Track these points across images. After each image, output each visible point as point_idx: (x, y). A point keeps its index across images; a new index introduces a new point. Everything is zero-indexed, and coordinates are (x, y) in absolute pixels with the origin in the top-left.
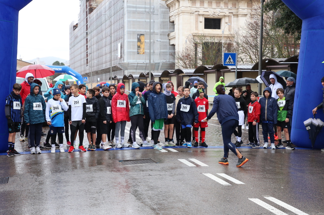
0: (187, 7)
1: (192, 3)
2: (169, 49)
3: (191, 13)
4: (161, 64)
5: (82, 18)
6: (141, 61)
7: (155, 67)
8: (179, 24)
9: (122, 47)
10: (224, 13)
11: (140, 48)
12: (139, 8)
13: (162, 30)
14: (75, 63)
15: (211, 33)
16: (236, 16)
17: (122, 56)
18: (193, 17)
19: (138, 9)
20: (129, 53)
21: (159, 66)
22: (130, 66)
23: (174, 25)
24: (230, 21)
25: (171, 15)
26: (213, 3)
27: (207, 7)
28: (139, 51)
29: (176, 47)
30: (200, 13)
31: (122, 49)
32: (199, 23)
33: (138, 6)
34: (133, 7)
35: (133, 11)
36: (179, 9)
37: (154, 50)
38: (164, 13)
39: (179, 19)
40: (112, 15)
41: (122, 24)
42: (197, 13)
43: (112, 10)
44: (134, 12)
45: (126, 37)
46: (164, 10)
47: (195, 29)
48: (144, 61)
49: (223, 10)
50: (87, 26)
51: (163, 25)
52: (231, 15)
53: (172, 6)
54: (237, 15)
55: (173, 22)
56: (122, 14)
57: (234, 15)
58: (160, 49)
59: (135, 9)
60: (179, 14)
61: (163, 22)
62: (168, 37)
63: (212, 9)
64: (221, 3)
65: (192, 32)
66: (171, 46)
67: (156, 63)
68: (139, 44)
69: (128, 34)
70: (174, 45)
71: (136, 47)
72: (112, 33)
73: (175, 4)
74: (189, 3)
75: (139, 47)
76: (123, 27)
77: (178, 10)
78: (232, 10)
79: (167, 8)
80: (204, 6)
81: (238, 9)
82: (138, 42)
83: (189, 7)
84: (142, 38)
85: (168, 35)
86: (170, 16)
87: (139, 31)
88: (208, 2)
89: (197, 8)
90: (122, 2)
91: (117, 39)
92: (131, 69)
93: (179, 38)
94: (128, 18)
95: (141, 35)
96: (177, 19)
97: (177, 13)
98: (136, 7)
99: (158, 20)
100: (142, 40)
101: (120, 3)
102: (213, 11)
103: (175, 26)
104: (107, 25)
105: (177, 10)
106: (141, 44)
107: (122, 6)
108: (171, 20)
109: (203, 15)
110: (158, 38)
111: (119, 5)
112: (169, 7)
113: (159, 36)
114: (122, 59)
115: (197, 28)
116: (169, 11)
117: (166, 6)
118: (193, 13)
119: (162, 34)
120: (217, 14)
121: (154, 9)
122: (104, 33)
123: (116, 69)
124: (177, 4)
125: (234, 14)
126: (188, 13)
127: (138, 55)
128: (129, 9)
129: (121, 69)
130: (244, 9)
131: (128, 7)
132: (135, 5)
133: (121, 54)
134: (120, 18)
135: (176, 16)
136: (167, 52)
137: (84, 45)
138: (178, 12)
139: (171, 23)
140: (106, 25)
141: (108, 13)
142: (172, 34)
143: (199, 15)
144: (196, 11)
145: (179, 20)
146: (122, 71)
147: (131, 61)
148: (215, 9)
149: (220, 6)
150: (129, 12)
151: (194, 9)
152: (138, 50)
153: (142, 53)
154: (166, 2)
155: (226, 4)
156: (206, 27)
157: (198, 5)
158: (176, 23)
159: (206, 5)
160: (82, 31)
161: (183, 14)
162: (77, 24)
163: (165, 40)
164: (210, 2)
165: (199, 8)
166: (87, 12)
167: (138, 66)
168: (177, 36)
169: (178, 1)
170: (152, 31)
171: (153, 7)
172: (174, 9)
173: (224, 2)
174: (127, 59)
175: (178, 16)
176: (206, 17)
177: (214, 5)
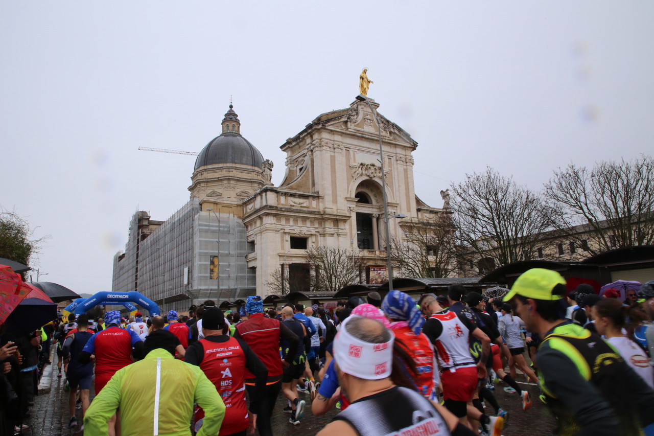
0: (272, 224)
1: (277, 219)
2: (248, 272)
3: (276, 231)
4: (238, 291)
5: (131, 247)
6: (215, 287)
7: (230, 294)
8: (260, 243)
9: (191, 271)
10: (311, 232)
11: (214, 272)
12: (213, 226)
13: (239, 251)
15: (297, 253)
17: (190, 283)
18: (278, 235)
19: (211, 228)
20: (200, 278)
21: (235, 293)
22: (201, 294)
23: (254, 245)
24: (317, 241)
25: (249, 234)
26: (299, 221)
27: (293, 225)
28: (212, 275)
29: (257, 270)
30: (287, 231)
31: (190, 274)
32: (285, 242)
33: (211, 224)
34: (206, 226)
35: (206, 229)
36: (262, 227)
37: (229, 275)
38: (241, 232)
39: (261, 237)
40: (175, 237)
41: (191, 245)
42: (282, 231)
43: (176, 231)
44: (206, 231)
45: (196, 259)
46: (241, 229)
47: (280, 249)
48: (217, 287)
49: (309, 228)
51: (240, 245)
52: (317, 234)
53: (251, 225)
54: (324, 234)
55: (253, 242)
56: (191, 234)
57: (320, 234)
58: (238, 273)
59: (207, 228)
60: (261, 233)
61: (241, 242)
62: (246, 259)
63: (298, 227)
64: (307, 221)
65: (278, 252)
66: (250, 269)
67: (232, 290)
68: (212, 267)
69: (198, 255)
70: (254, 268)
71: (209, 271)
72: (175, 257)
73: (255, 223)
74: (273, 219)
75: (212, 271)
76: (192, 249)
78: (319, 229)
79: (244, 228)
80: (289, 223)
81: (324, 228)
82: (211, 265)
83: (274, 225)
84: (216, 261)
85: (246, 257)
87: (212, 253)
88: (294, 220)
89: (282, 225)
90: (191, 220)
91: (182, 263)
92: (202, 297)
93: (261, 258)
94: (199, 238)
95: (215, 256)
96: (259, 237)
98: (209, 226)
99: (234, 240)
100: (216, 263)
101: (188, 222)
102: (299, 229)
103: (256, 246)
105: (258, 227)
106: (215, 267)
107: (191, 225)
108: (249, 240)
109: (288, 233)
110: (233, 262)
111: (185, 225)
112: (246, 226)
113: (235, 258)
114: (190, 286)
115: (283, 247)
116: (247, 230)
117: (243, 225)
118: (279, 231)
119: (240, 256)
120: (303, 232)
121: (229, 227)
123: (180, 298)
124: (258, 222)
126: (273, 230)
127: (211, 280)
128: (201, 227)
129: (188, 298)
130: (331, 228)
131: (200, 225)
132: (208, 224)
133: (188, 279)
135: (257, 235)
136: (245, 276)
138: (259, 230)
139: (250, 244)
140: (165, 249)
142: (251, 256)
143: (285, 233)
144: (282, 229)
145: (261, 239)
146: (190, 299)
147: (203, 287)
148: (301, 227)
149: (306, 224)
150: (201, 231)
151: (279, 227)
152: (210, 274)
153: (216, 277)
154: (244, 220)
155: (312, 222)
156: (293, 246)
157: (283, 222)
158: (257, 242)
159: (292, 222)
160: (131, 260)
161: (267, 231)
162: (124, 255)
163: (242, 262)
164: (296, 219)
165: (284, 225)
166: (138, 240)
167: (211, 293)
168: (259, 258)
169: (260, 218)
170: (227, 252)
171: (228, 225)
172: (253, 227)
173: (309, 220)
174: (196, 286)
175: (260, 234)
176: (292, 235)
177: (300, 223)
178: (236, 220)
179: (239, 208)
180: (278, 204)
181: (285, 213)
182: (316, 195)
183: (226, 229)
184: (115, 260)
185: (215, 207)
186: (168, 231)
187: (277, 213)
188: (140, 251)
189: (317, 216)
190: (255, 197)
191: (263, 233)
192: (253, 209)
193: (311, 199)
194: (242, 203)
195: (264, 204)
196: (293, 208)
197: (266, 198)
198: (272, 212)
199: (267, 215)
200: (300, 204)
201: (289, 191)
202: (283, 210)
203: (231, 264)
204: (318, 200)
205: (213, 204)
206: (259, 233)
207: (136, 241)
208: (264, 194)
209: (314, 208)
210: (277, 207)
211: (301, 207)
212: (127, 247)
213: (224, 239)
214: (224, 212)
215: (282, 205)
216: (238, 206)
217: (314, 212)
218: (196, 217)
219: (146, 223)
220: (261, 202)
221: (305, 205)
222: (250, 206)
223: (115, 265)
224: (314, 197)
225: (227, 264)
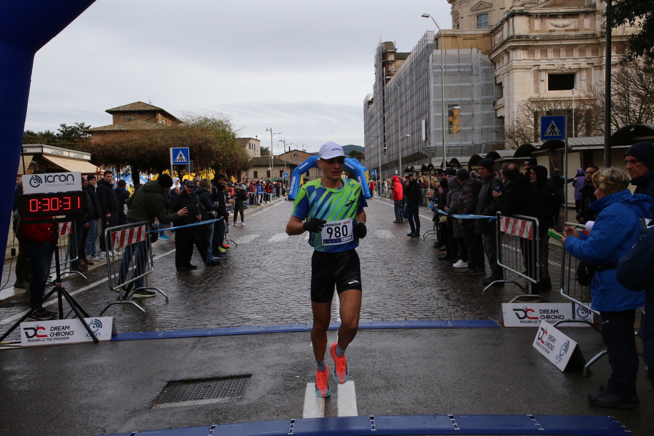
0: (521, 60)
1: (528, 53)
2: (497, 123)
3: (527, 69)
4: (483, 146)
5: (378, 90)
6: (455, 143)
7: (475, 150)
8: (509, 86)
9: (428, 124)
10: (579, 65)
11: (453, 125)
12: (450, 67)
13: (484, 97)
14: (371, 152)
15: (559, 96)
16: (599, 68)
17: (428, 138)
18: (530, 75)
19: (449, 70)
20: (437, 132)
21: (481, 150)
22: (438, 152)
23: (502, 88)
24: (589, 77)
25: (497, 73)
26: (561, 52)
27: (553, 58)
28: (451, 129)
29: (506, 120)
30: (542, 67)
31: (428, 127)
32: (540, 82)
33: (448, 65)
34: (442, 68)
35: (442, 72)
36: (509, 64)
37: (473, 127)
38: (486, 72)
39: (508, 79)
40: (414, 82)
41: (427, 93)
42: (536, 68)
43: (414, 74)
44: (443, 75)
45: (432, 110)
46: (487, 67)
47: (533, 92)
48: (458, 143)
49: (577, 60)
50: (384, 100)
51: (486, 89)
52: (590, 66)
53: (499, 61)
54: (601, 67)
55: (501, 84)
56: (426, 79)
57: (595, 67)
58: (483, 125)
59: (444, 70)
60: (509, 72)
61: (486, 85)
62: (494, 106)
63: (559, 61)
64: (574, 50)
65: (530, 97)
66: (498, 119)
67: (476, 145)
68: (451, 118)
69: (434, 105)
70: (502, 118)
71: (447, 123)
72: (415, 106)
73: (503, 58)
74: (523, 54)
75: (451, 123)
76: (428, 97)
77: (507, 66)
78: (592, 60)
79: (492, 65)
80: (547, 57)
81: (601, 57)
82: (449, 116)
83: (523, 61)
84: (456, 111)
85: (494, 103)
86: (496, 75)
87: (450, 101)
88: (554, 51)
89: (536, 60)
90: (426, 61)
91: (421, 115)
93: (509, 106)
94: (434, 83)
95: (454, 105)
96: (506, 78)
97: (506, 71)
98: (446, 68)
99: (478, 82)
100: (456, 113)
101: (424, 63)
102: (561, 63)
103: (504, 89)
104: (408, 96)
105: (505, 65)
106: (454, 118)
107: (426, 68)
108: (498, 82)
109: (546, 70)
110: (478, 111)
111: (422, 66)
112: (494, 63)
113: (480, 106)
114: (428, 141)
115: (537, 90)
116: (495, 69)
117: (490, 62)
119: (485, 103)
120: (567, 66)
121: (472, 67)
122: (404, 106)
123: (420, 156)
124: (506, 58)
125: (595, 65)
126: (523, 69)
127: (450, 134)
128: (435, 70)
129: (427, 157)
131: (434, 68)
132: (444, 65)
133: (426, 135)
134: (424, 84)
135: (505, 75)
136: (492, 128)
137: (381, 126)
138: (507, 69)
139: (497, 86)
140: (406, 96)
141: (408, 79)
142: (499, 102)
143: (540, 71)
144: (535, 66)
145: (509, 81)
146: (428, 158)
147: (439, 144)
148: (565, 59)
149: (572, 55)
150: (436, 75)
151: (532, 63)
152: (449, 127)
153: (456, 131)
154: (490, 55)
155: (582, 51)
156: (551, 88)
157: (538, 55)
158: (505, 85)
159: (550, 55)
160: (379, 107)
161: (514, 71)
162: (372, 99)
163: (489, 111)
164: (557, 50)
165: (539, 60)
166: (383, 81)
167: (450, 150)
168: (506, 105)
169: (507, 52)
170: (469, 99)
171: (470, 64)
172: (501, 65)
173: (578, 48)
174: (435, 142)
175: (507, 74)
176: (551, 72)
177: (563, 54)
178: (480, 57)
179: (486, 39)
180: (530, 32)
181: (540, 44)
182: (590, 9)
183: (467, 70)
184: (365, 105)
185: (454, 41)
186: (408, 72)
187: (528, 44)
188: (386, 96)
189: (589, 42)
190: (502, 24)
191: (511, 72)
192: (501, 40)
193: (582, 17)
194: (489, 32)
195: (511, 34)
196: (554, 34)
197: (513, 25)
198: (521, 44)
199: (515, 48)
200: (564, 26)
201: (547, 11)
202: (538, 38)
203: (475, 113)
204: (593, 18)
205: (451, 38)
206: (505, 73)
207: (382, 82)
208: (511, 20)
209: (586, 30)
210: (527, 37)
211: (566, 30)
212: (374, 89)
213: (465, 83)
214: (464, 47)
215: (537, 31)
216: (484, 35)
217: (586, 35)
218: (431, 56)
219: (391, 58)
220: (508, 31)
221: (572, 27)
222: (498, 36)
223: (365, 112)
224: (587, 13)
225: (470, 113)
